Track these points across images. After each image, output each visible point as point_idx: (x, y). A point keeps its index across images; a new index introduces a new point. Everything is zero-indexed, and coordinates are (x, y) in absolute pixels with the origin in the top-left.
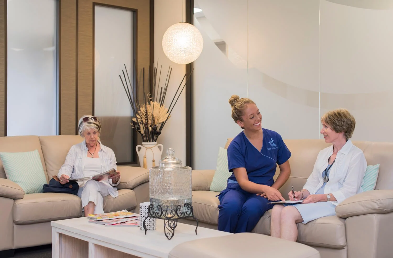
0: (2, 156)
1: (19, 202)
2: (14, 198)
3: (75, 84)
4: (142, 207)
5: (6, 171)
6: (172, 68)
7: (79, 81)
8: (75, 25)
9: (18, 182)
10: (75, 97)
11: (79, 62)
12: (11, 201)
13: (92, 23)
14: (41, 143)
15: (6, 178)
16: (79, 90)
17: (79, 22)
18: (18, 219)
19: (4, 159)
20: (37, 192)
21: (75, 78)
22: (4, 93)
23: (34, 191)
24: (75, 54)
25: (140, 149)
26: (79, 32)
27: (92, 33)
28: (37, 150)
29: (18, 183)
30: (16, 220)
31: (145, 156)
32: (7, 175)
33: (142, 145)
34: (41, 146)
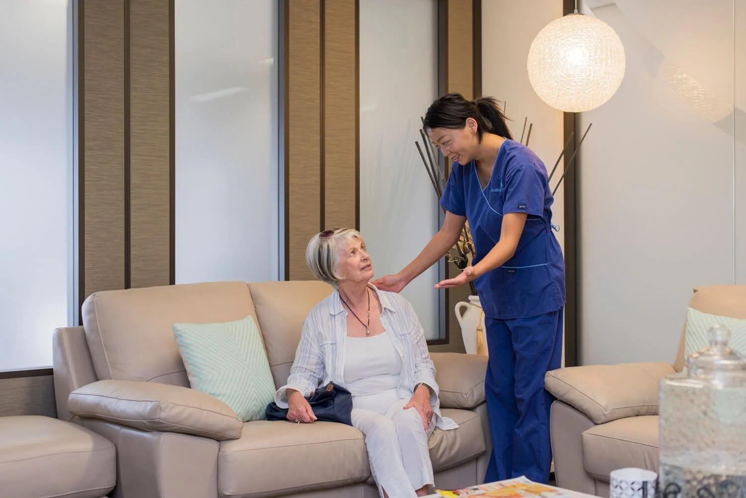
0: (179, 333)
1: (231, 448)
2: (219, 437)
3: (318, 163)
4: (624, 485)
5: (188, 368)
6: (531, 125)
7: (327, 156)
8: (317, 26)
9: (219, 395)
10: (318, 193)
11: (327, 112)
12: (213, 445)
13: (353, 22)
14: (254, 299)
15: (188, 385)
16: (327, 175)
17: (327, 20)
18: (230, 490)
19: (184, 340)
20: (258, 417)
21: (317, 149)
22: (167, 183)
23: (252, 417)
24: (318, 92)
25: (463, 310)
26: (327, 43)
27: (353, 46)
28: (250, 317)
29: (219, 398)
30: (227, 493)
31: (480, 328)
32: (190, 378)
33: (468, 301)
34: (255, 307)
